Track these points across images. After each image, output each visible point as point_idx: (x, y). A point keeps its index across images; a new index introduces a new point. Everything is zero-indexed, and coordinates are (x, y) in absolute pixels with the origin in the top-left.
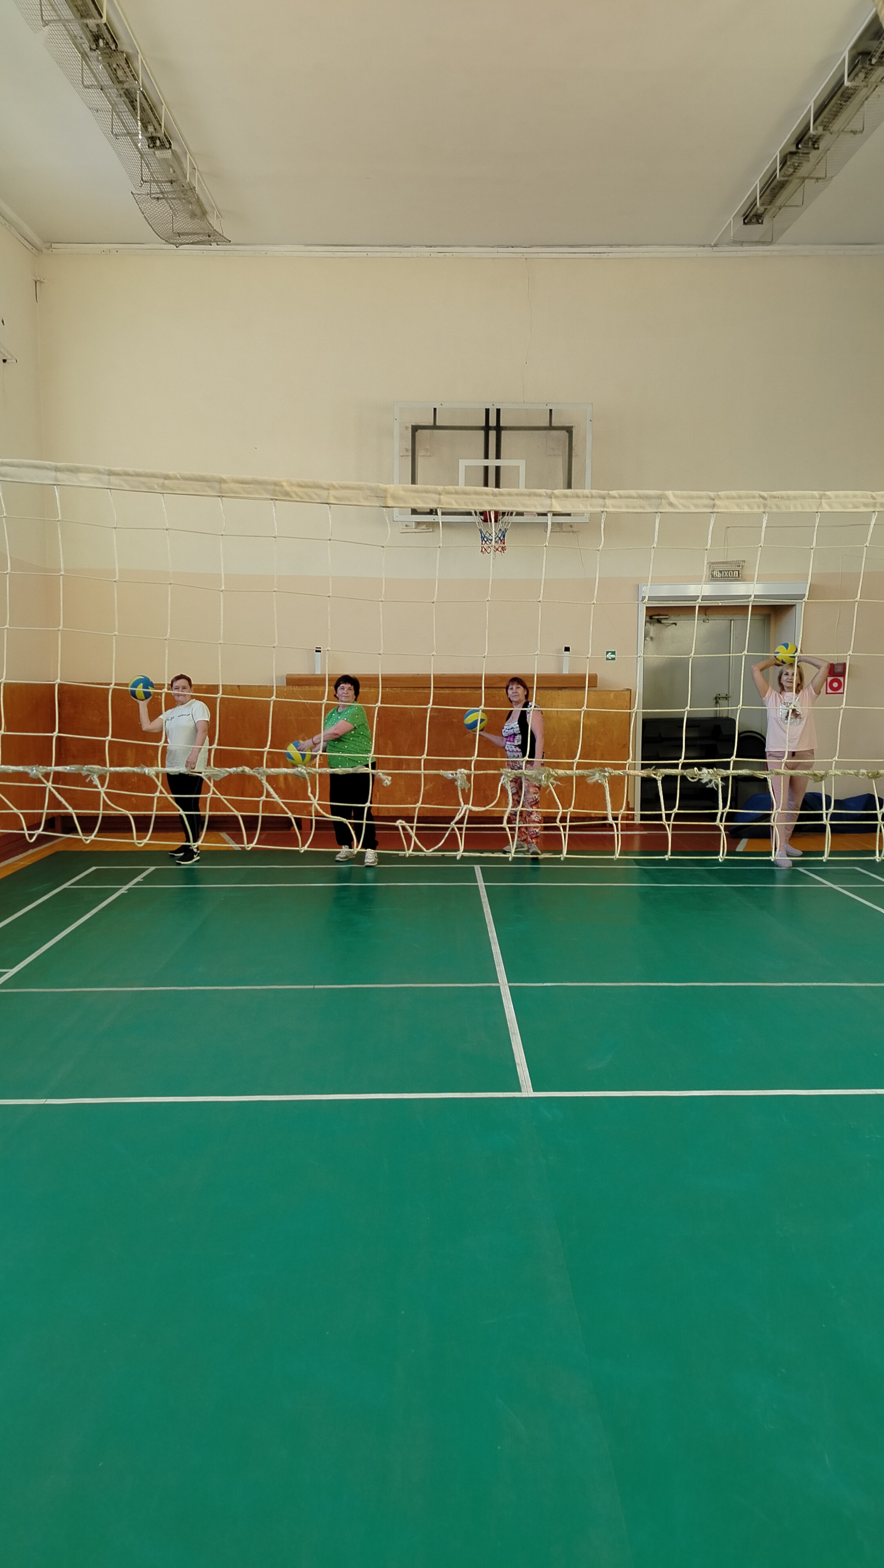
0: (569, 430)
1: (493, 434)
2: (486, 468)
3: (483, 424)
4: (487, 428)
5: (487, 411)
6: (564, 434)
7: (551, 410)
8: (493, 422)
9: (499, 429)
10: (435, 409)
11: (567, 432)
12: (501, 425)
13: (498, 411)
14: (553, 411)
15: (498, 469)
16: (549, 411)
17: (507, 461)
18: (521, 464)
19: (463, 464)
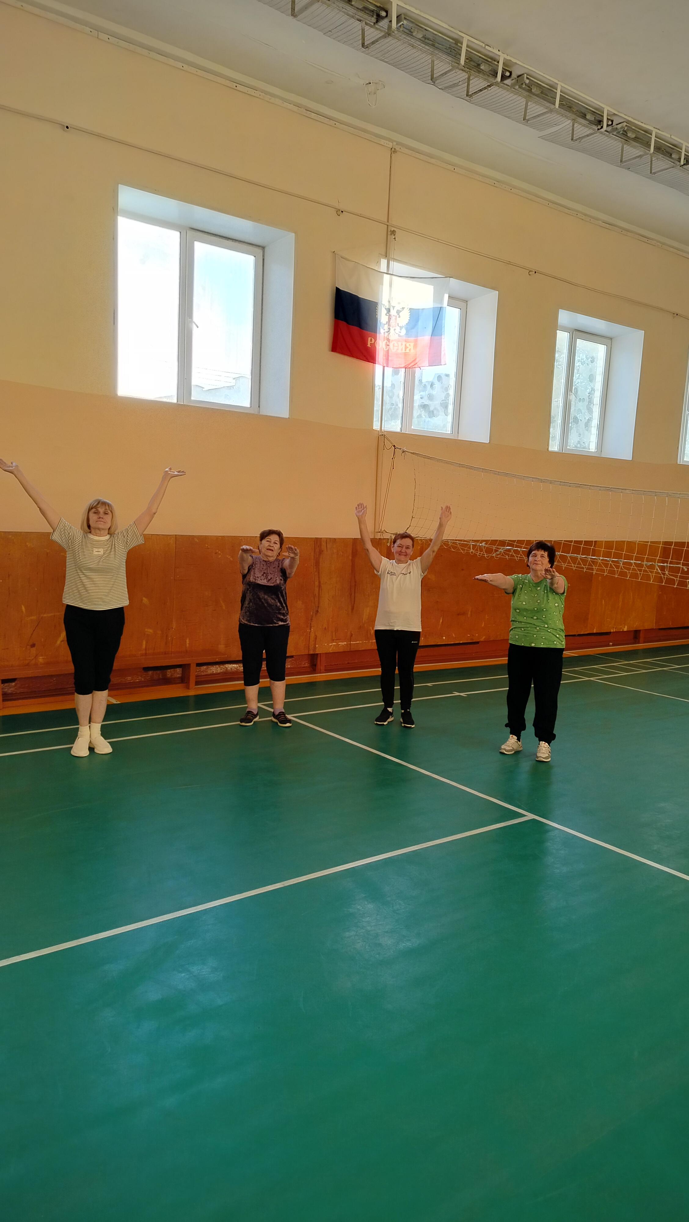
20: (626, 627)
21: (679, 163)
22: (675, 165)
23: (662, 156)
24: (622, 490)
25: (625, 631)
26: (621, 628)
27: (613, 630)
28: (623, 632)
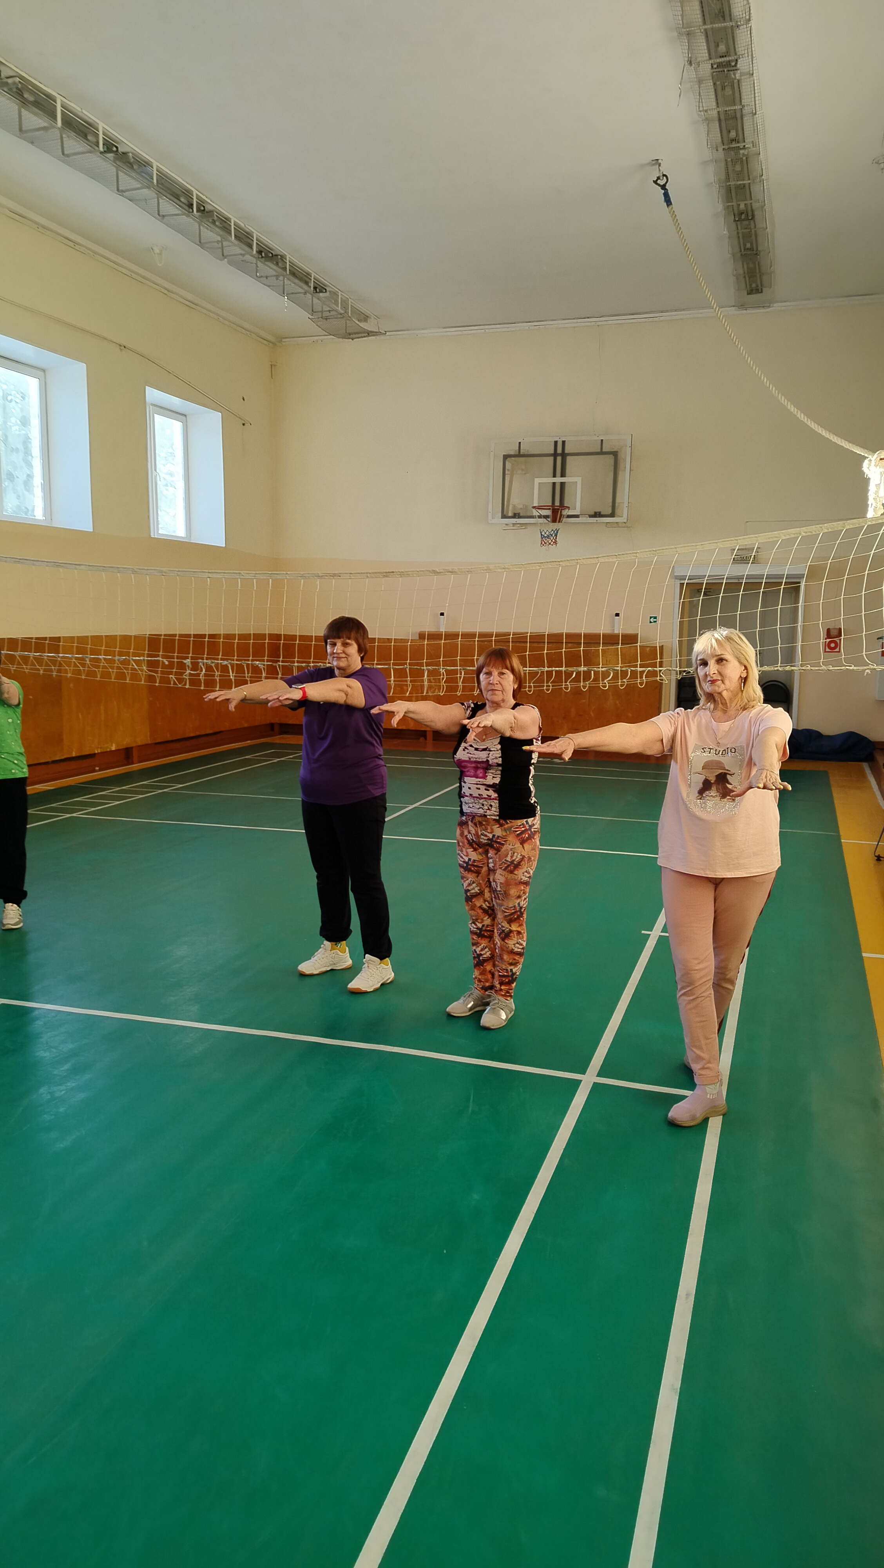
0: (615, 454)
1: (559, 459)
2: (554, 484)
3: (553, 452)
4: (555, 455)
5: (556, 442)
6: (612, 457)
7: (602, 440)
8: (559, 451)
9: (564, 455)
10: (520, 443)
11: (614, 455)
12: (566, 451)
13: (564, 442)
14: (604, 441)
15: (563, 485)
16: (600, 441)
17: (570, 478)
18: (579, 480)
19: (537, 481)
20: (114, 745)
21: (97, 148)
22: (93, 149)
23: (75, 134)
24: (76, 566)
25: (114, 751)
26: (107, 747)
27: (97, 751)
28: (111, 751)
